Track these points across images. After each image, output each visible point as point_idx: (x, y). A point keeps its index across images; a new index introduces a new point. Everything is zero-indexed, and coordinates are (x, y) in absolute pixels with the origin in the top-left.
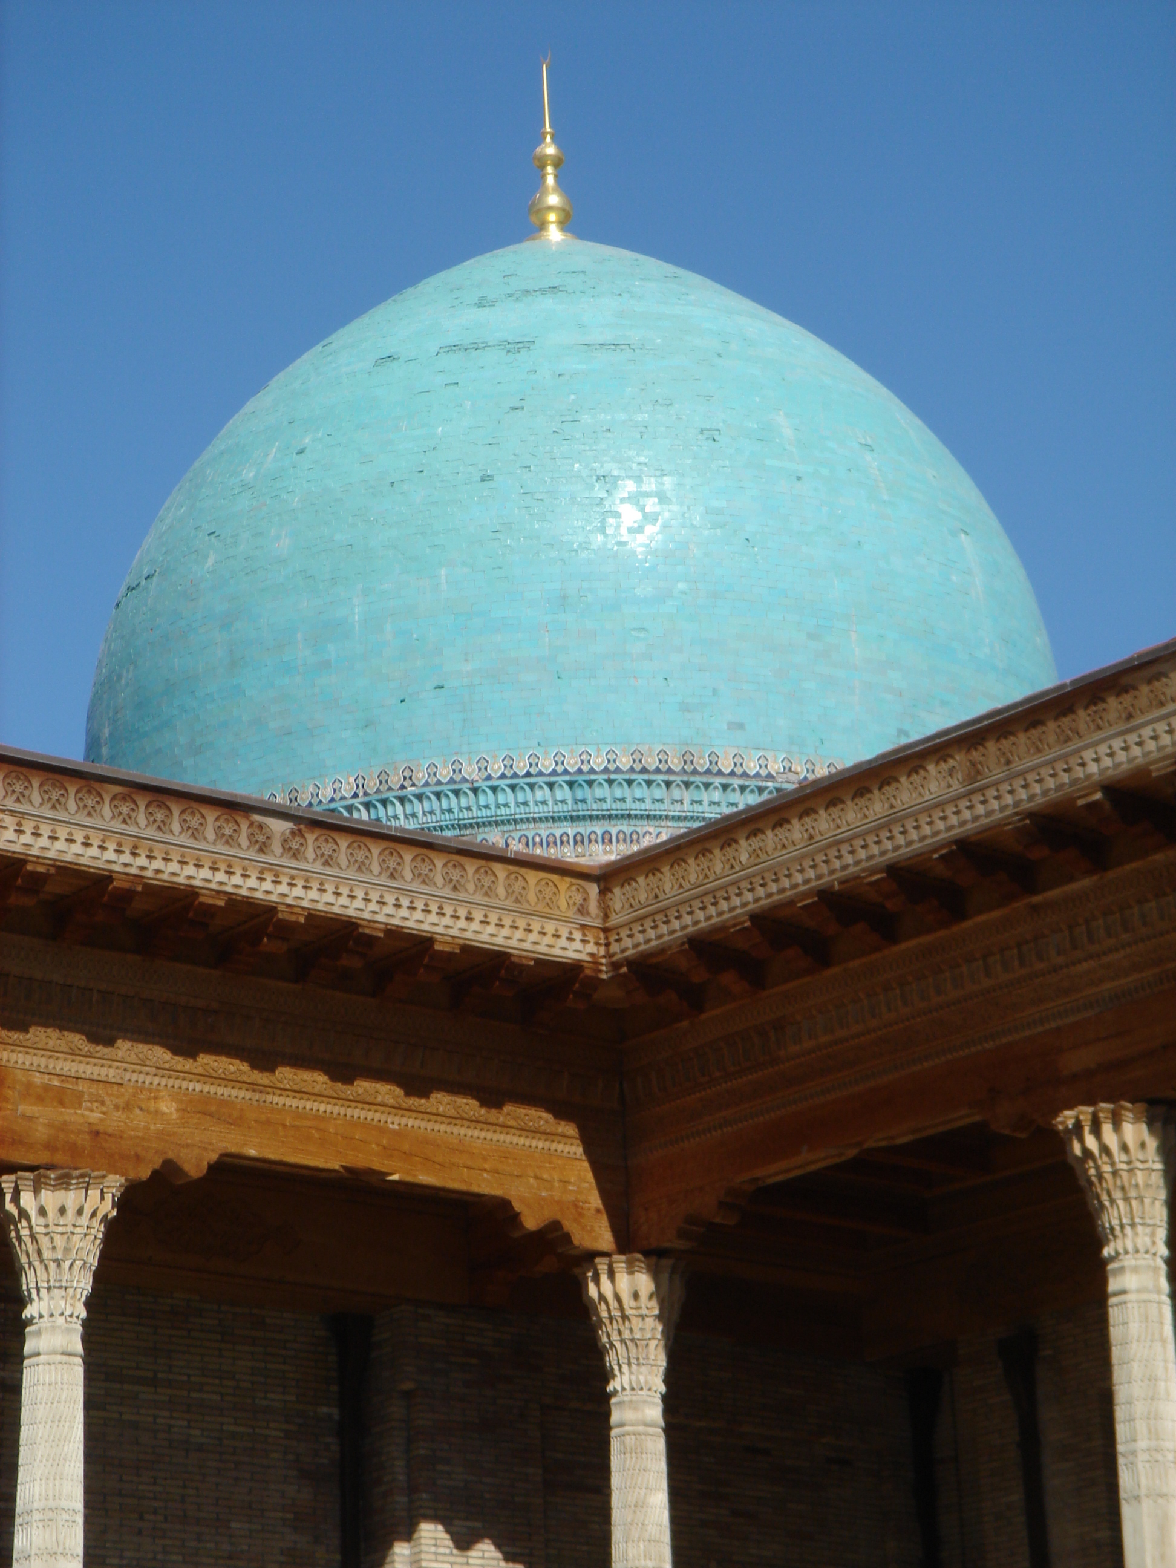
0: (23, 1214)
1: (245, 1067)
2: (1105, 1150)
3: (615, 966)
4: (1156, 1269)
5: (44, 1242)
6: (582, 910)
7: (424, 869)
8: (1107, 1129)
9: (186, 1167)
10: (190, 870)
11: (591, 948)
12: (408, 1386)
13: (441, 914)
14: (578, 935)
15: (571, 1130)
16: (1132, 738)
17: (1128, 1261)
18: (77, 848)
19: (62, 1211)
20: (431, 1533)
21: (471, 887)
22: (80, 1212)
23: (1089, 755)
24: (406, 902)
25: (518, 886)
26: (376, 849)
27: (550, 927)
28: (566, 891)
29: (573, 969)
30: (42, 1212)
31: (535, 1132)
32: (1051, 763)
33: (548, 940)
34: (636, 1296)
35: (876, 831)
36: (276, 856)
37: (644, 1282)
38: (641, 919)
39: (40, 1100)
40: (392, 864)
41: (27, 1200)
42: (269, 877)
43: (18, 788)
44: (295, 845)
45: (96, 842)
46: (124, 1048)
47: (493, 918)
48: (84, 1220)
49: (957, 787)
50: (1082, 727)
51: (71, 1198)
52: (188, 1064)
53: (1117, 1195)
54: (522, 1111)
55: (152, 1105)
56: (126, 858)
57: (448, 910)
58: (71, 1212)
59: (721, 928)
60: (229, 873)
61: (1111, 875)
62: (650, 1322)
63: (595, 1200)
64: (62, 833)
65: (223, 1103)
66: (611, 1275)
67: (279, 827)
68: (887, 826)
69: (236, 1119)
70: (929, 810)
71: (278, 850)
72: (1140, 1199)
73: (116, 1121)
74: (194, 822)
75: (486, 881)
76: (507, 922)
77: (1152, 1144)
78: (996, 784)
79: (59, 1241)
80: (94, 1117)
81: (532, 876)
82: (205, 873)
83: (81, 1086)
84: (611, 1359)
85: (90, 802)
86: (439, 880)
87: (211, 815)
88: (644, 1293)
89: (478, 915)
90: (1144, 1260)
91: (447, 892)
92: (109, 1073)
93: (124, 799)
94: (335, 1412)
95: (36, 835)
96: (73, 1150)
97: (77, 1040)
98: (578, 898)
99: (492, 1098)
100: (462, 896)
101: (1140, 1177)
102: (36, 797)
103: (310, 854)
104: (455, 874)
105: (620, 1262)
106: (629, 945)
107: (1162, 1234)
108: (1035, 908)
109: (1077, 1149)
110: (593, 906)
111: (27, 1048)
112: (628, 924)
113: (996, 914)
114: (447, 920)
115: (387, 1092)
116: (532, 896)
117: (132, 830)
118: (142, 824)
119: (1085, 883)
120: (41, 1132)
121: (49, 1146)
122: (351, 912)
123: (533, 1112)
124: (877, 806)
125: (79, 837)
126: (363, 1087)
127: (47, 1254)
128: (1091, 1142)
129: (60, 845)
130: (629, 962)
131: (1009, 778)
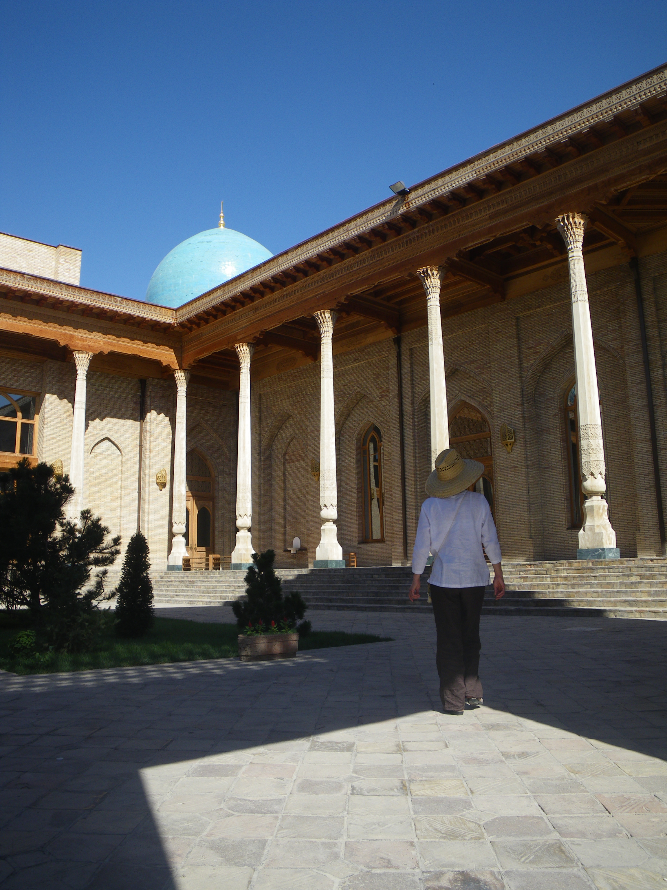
0: (77, 358)
1: (115, 337)
2: (241, 350)
3: (177, 324)
4: (248, 369)
5: (79, 362)
6: (172, 315)
7: (144, 307)
8: (241, 347)
9: (105, 352)
10: (103, 305)
11: (174, 321)
12: (150, 390)
13: (147, 314)
14: (171, 319)
15: (172, 350)
16: (244, 284)
17: (243, 368)
18: (83, 300)
19: (82, 357)
20: (153, 412)
21: (153, 310)
22: (85, 357)
23: (239, 287)
24: (141, 312)
25: (161, 311)
26: (136, 303)
27: (166, 317)
28: (170, 312)
29: (171, 324)
30: (79, 357)
31: (166, 350)
32: (234, 289)
33: (166, 319)
34: (181, 376)
35: (211, 301)
36: (118, 303)
37: (183, 374)
38: (180, 316)
39: (80, 340)
40: (139, 306)
41: (77, 355)
42: (117, 307)
43: (74, 290)
44: (122, 302)
45: (87, 300)
46: (94, 333)
47: (156, 315)
48: (86, 359)
49: (222, 294)
50: (238, 283)
51: (84, 355)
52: (105, 336)
53: (242, 357)
54: (164, 347)
55: (99, 342)
56: (92, 302)
57: (148, 314)
58: (83, 357)
59: (191, 317)
60: (110, 306)
61: (245, 308)
62: (184, 380)
63: (176, 361)
64: (81, 298)
65: (111, 343)
66: (178, 373)
67: (119, 299)
68: (212, 300)
69: (114, 345)
70: (218, 297)
71: (119, 302)
72: (246, 358)
73: (93, 344)
74: (104, 297)
75: (155, 310)
76: (159, 316)
77: (248, 350)
78: (227, 293)
79: (82, 362)
80: (89, 344)
81: (164, 309)
82: (106, 305)
83: (87, 339)
84: (178, 386)
85: (86, 293)
86: (147, 309)
87: (107, 296)
88: (183, 376)
89: (154, 315)
90: (246, 367)
91: (148, 311)
92: (92, 337)
93: (92, 293)
94: (140, 394)
95: (76, 298)
96: (85, 349)
97: (87, 331)
98: (172, 313)
99: (158, 345)
100: (151, 311)
101: (246, 355)
102: (77, 292)
103: (124, 304)
104: (150, 308)
105: (179, 371)
106: (179, 321)
107: (249, 364)
108: (235, 313)
109: (237, 351)
110: (174, 315)
111: (78, 332)
112: (179, 317)
113: (230, 315)
114: (148, 315)
115: (140, 343)
116: (163, 312)
117: (93, 298)
118: (95, 297)
119: (242, 309)
120: (80, 345)
121: (81, 348)
122: (131, 313)
123: (166, 347)
124: (211, 297)
125: (84, 299)
126: (136, 341)
127: (80, 364)
128: (239, 349)
129: (81, 300)
130: (179, 323)
131: (228, 292)
